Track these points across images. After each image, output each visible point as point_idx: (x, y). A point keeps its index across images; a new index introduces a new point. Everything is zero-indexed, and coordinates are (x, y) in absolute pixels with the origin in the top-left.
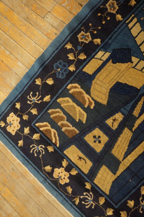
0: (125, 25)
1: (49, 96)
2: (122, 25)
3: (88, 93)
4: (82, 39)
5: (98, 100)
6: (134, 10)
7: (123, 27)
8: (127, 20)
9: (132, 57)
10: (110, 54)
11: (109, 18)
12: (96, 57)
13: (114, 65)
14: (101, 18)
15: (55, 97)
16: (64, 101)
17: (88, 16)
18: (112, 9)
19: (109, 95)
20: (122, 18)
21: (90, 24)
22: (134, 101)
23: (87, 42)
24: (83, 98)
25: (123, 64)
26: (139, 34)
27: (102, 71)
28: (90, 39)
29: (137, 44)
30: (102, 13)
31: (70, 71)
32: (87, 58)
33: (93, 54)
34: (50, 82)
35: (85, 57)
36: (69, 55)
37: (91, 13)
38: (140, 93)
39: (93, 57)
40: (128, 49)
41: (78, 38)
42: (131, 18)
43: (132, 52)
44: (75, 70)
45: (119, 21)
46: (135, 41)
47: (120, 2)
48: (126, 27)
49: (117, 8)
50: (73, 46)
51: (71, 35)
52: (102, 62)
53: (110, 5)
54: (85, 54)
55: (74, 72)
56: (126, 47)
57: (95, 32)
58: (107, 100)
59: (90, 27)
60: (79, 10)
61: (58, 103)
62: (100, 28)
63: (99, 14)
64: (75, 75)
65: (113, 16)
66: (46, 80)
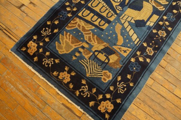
0: (141, 40)
1: (173, 5)
2: (143, 40)
3: (153, 6)
4: (164, 33)
5: (148, 3)
6: (137, 48)
7: (142, 39)
8: (140, 43)
9: (134, 23)
10: (146, 24)
11: (151, 44)
12: (154, 23)
13: (143, 19)
14: (156, 44)
15: (170, 4)
16: (164, 3)
17: (163, 46)
18: (150, 50)
19: (143, 5)
20: (143, 44)
21: (161, 41)
22: (130, 3)
23: (160, 31)
24: (155, 4)
25: (139, 19)
26: (133, 35)
27: (149, 16)
28: (159, 32)
29: (133, 29)
30: (155, 47)
31: (166, 16)
32: (158, 22)
33: (155, 24)
34: (175, 11)
35: (159, 23)
36: (169, 24)
37: (162, 47)
38: (128, 6)
39: (155, 23)
40: (137, 27)
41: (166, 33)
42: (138, 44)
43: (135, 25)
44: (163, 17)
45: (145, 42)
46: (134, 31)
47: (146, 54)
48: (140, 39)
49: (147, 50)
50: (167, 29)
51: (170, 35)
52: (150, 20)
53: (152, 52)
54: (159, 25)
55: (163, 15)
56: (138, 27)
57: (157, 36)
58: (144, 3)
59: (161, 39)
60: (169, 51)
61: (168, 2)
62: (155, 39)
63: (157, 46)
64: (162, 14)
65: (148, 45)
66: (178, 12)
